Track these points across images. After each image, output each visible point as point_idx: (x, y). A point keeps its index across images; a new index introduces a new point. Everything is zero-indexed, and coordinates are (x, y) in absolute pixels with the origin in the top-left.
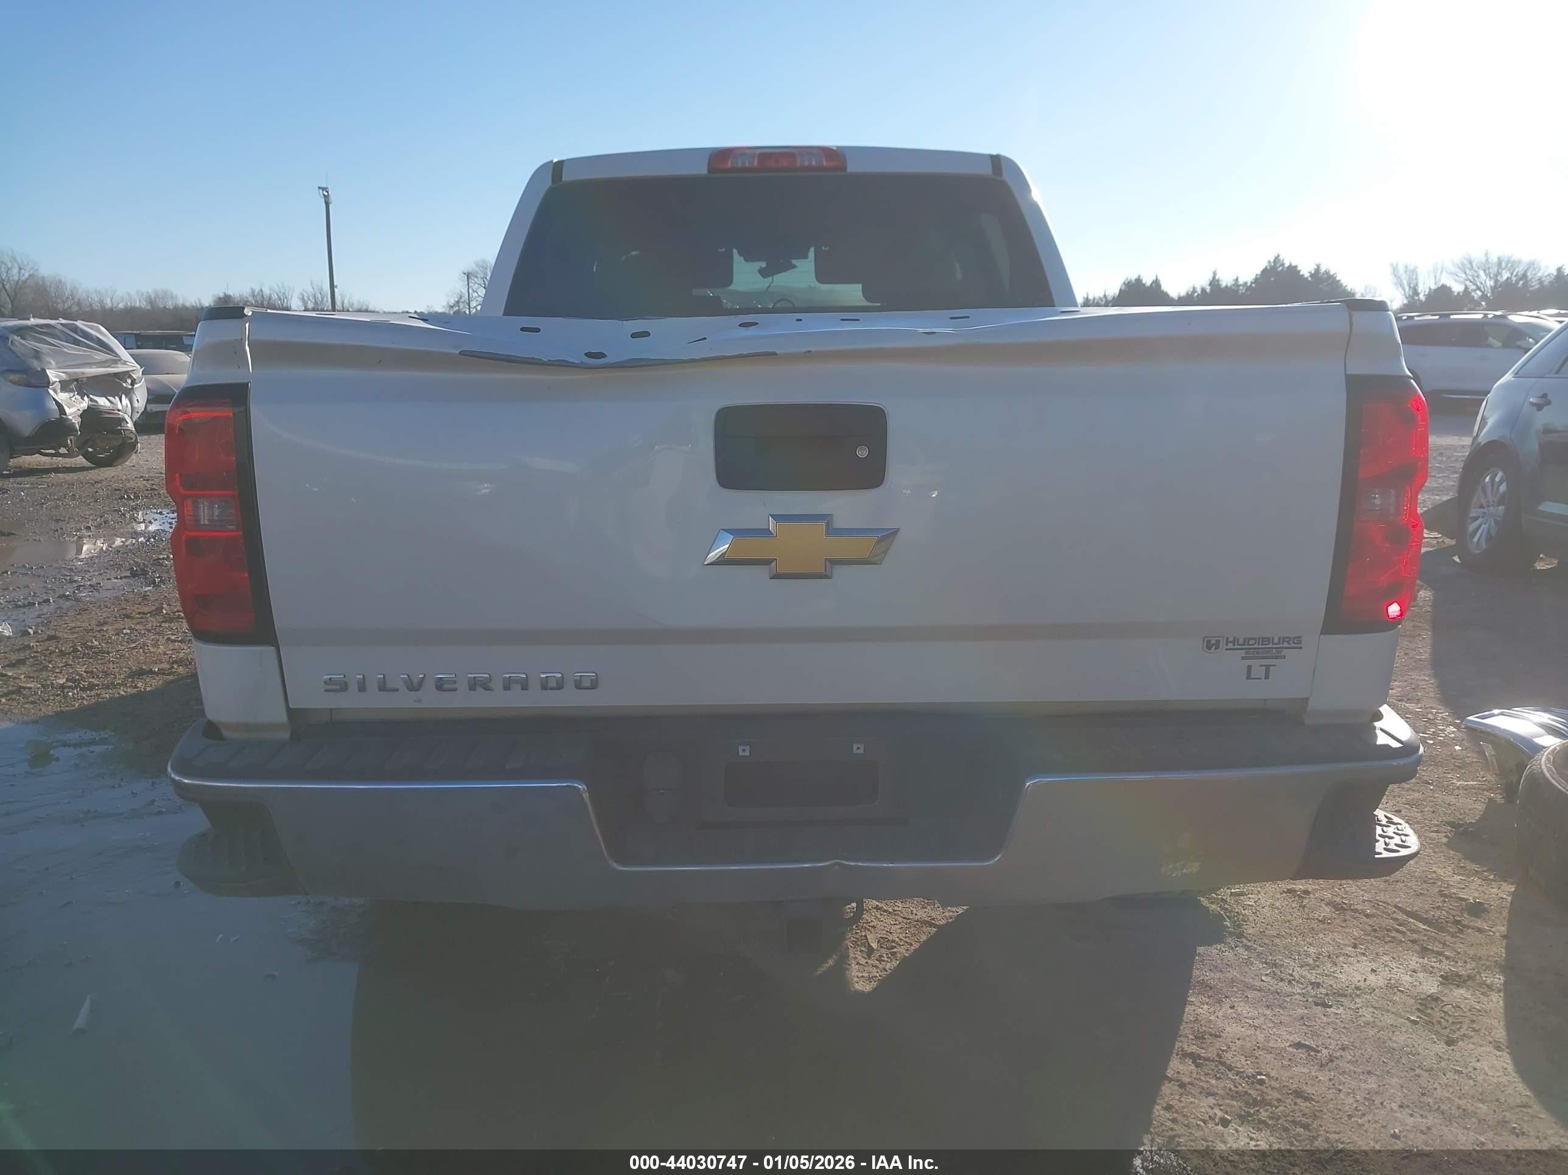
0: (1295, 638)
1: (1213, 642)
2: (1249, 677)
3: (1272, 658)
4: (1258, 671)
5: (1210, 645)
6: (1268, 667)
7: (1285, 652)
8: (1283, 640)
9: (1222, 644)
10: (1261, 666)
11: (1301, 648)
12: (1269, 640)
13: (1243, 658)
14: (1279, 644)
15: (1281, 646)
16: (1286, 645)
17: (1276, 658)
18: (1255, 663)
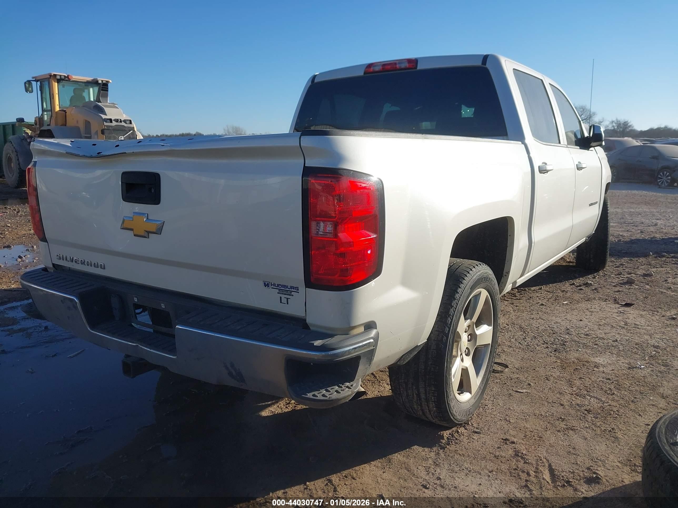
0: (296, 287)
1: (266, 284)
2: (281, 302)
3: (288, 295)
4: (284, 300)
5: (266, 285)
6: (287, 299)
7: (293, 293)
8: (292, 287)
9: (270, 285)
10: (285, 298)
11: (298, 292)
12: (286, 287)
13: (278, 293)
14: (290, 289)
15: (291, 290)
16: (293, 290)
17: (290, 295)
18: (283, 296)
